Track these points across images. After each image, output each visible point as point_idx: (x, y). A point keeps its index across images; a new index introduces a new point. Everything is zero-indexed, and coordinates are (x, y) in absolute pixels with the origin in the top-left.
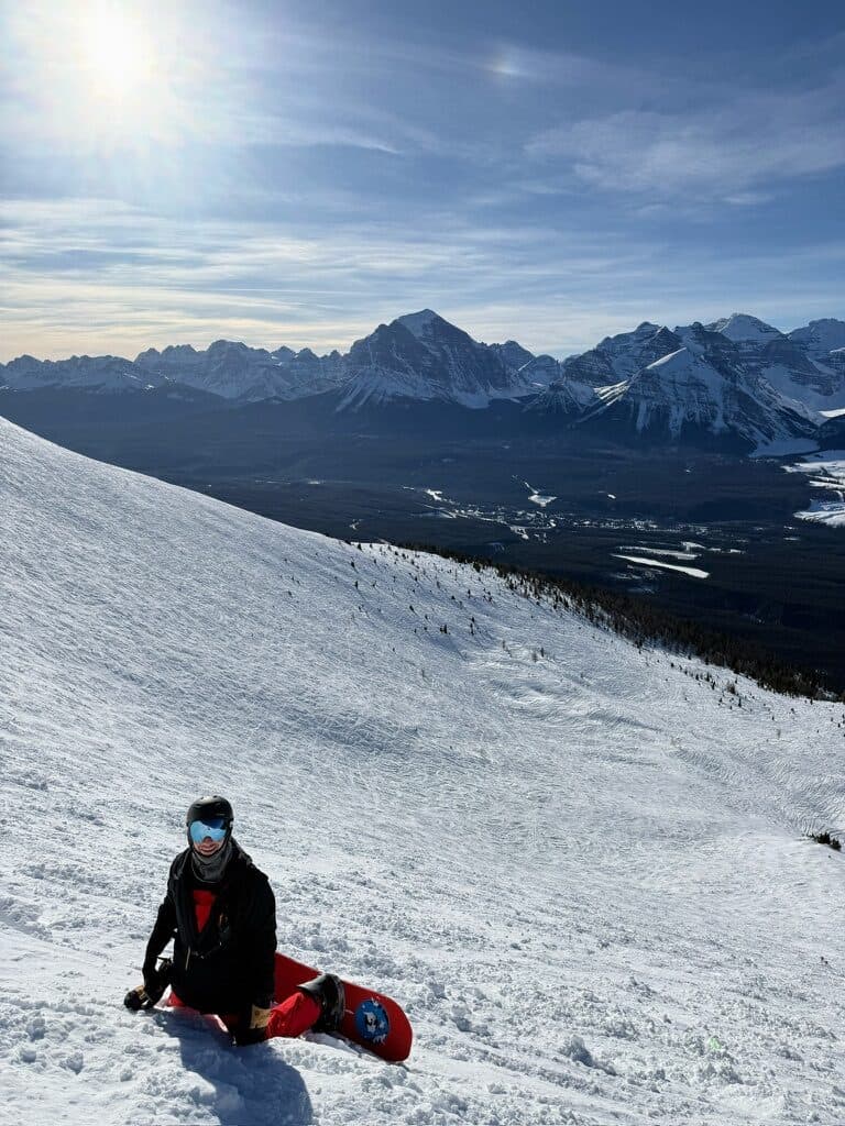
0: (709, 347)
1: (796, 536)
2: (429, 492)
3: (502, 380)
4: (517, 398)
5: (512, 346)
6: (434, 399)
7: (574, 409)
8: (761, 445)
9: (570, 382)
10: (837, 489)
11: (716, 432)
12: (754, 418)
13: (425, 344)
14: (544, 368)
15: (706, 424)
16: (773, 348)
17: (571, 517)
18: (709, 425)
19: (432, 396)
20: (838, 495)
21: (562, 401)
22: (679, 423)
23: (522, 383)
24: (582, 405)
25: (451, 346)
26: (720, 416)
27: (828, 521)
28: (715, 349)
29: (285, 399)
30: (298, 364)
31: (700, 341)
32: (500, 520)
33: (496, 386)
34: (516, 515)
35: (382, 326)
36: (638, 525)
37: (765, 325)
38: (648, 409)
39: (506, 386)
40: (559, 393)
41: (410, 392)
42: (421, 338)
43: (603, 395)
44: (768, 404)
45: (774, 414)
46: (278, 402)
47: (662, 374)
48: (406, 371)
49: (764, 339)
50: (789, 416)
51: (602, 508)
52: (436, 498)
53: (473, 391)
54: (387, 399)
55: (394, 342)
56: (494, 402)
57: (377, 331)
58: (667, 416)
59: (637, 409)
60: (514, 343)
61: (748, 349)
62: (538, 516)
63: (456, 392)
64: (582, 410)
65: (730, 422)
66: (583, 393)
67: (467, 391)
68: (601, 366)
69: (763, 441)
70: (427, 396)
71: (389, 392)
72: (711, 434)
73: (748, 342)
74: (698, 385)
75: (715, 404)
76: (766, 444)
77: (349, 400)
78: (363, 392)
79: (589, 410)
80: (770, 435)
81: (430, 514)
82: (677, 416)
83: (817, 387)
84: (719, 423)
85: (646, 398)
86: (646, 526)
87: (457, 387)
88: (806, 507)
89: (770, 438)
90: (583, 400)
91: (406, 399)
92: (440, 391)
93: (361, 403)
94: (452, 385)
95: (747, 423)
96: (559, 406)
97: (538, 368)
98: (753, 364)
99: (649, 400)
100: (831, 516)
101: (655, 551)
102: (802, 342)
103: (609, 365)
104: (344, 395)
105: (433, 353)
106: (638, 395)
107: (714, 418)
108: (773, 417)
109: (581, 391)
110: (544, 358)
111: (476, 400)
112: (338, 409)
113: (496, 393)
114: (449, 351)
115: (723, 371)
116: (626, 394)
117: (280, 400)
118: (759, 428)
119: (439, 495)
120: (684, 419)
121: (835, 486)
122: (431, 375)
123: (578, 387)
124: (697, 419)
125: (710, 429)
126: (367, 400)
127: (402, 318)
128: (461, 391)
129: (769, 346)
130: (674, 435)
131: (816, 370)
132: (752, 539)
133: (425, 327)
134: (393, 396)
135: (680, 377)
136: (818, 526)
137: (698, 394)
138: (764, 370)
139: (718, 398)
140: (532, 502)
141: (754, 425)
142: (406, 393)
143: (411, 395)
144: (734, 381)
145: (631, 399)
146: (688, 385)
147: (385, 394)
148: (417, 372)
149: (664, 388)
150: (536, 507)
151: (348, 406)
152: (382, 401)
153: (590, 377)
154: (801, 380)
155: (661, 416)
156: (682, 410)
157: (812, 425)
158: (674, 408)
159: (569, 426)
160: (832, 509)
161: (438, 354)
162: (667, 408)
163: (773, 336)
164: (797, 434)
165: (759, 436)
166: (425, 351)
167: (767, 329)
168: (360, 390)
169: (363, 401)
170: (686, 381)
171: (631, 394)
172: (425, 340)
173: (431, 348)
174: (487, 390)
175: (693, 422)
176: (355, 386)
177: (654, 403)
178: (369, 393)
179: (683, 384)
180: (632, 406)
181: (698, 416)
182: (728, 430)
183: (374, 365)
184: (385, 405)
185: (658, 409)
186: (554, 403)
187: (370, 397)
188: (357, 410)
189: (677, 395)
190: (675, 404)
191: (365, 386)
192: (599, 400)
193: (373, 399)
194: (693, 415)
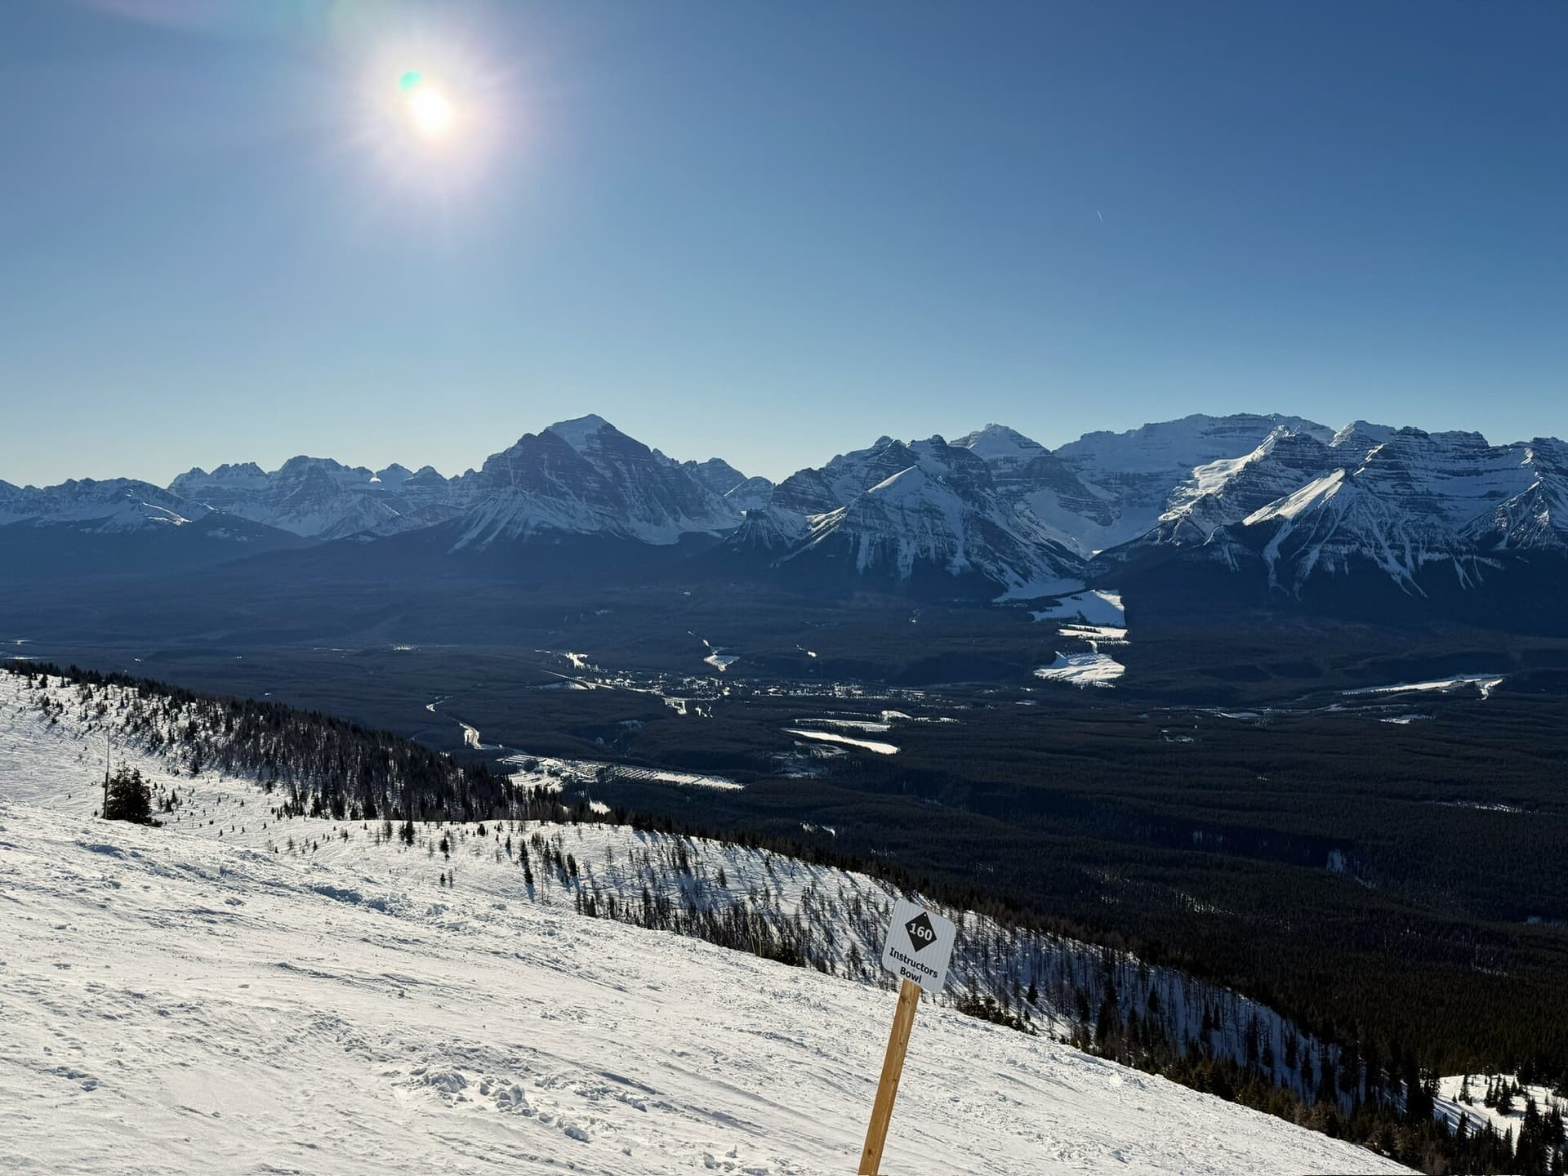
0: (953, 465)
1: (1032, 699)
2: (571, 656)
3: (698, 508)
4: (718, 531)
5: (717, 465)
6: (600, 531)
7: (779, 544)
8: (1013, 588)
9: (775, 509)
10: (1091, 638)
11: (956, 571)
12: (1003, 552)
13: (590, 460)
14: (758, 493)
15: (944, 561)
16: (1037, 467)
17: (754, 683)
18: (948, 562)
19: (596, 527)
20: (1091, 645)
21: (764, 533)
22: (910, 560)
23: (726, 511)
24: (790, 539)
25: (626, 463)
26: (960, 550)
27: (1075, 679)
28: (961, 468)
29: (380, 534)
30: (415, 487)
31: (942, 459)
32: (656, 691)
33: (689, 515)
34: (681, 683)
35: (528, 437)
36: (839, 691)
37: (1025, 439)
38: (871, 544)
39: (705, 514)
40: (760, 522)
41: (562, 523)
42: (585, 453)
43: (818, 523)
44: (1026, 535)
45: (1033, 547)
46: (370, 539)
47: (886, 499)
48: (562, 495)
49: (1025, 457)
50: (1054, 552)
51: (795, 669)
52: (577, 663)
53: (658, 522)
54: (528, 533)
55: (546, 457)
56: (686, 537)
57: (520, 442)
58: (894, 551)
59: (857, 543)
60: (720, 461)
61: (1007, 468)
62: (711, 683)
63: (634, 523)
64: (790, 545)
65: (973, 559)
66: (792, 522)
67: (649, 521)
68: (819, 489)
69: (1016, 583)
70: (586, 528)
71: (533, 523)
72: (949, 573)
73: (1007, 460)
74: (932, 511)
75: (952, 536)
76: (1020, 585)
77: (473, 534)
78: (494, 522)
79: (799, 544)
80: (1026, 575)
81: (556, 686)
82: (908, 551)
83: (1093, 514)
84: (959, 560)
85: (869, 528)
86: (849, 693)
87: (636, 516)
88: (1050, 662)
89: (1025, 577)
90: (791, 531)
91: (558, 532)
92: (608, 521)
93: (490, 539)
94: (629, 513)
95: (995, 560)
96: (760, 539)
97: (750, 493)
98: (1014, 488)
99: (871, 532)
100: (1080, 673)
101: (839, 723)
102: (1073, 460)
103: (827, 487)
104: (468, 527)
105: (600, 471)
106: (858, 525)
107: (953, 553)
108: (1031, 551)
109: (788, 519)
110: (758, 480)
111: (662, 533)
112: (458, 546)
113: (688, 524)
114: (623, 469)
115: (966, 495)
116: (843, 523)
117: (374, 535)
118: (1011, 565)
119: (580, 659)
120: (916, 556)
121: (1090, 634)
122: (599, 500)
123: (787, 514)
124: (933, 555)
125: (948, 568)
126: (500, 533)
127: (557, 425)
128: (640, 520)
129: (1031, 465)
130: (903, 576)
131: (1089, 494)
132: (975, 705)
133: (589, 437)
134: (537, 528)
135: (910, 502)
136: (1064, 685)
137: (933, 523)
138: (1027, 495)
139: (957, 528)
140: (708, 664)
141: (1004, 561)
142: (557, 524)
143: (566, 527)
144: (983, 508)
145: (850, 530)
146: (919, 511)
147: (526, 525)
148: (579, 497)
149: (891, 516)
150: (714, 671)
151: (473, 542)
152: (521, 536)
153: (804, 502)
154: (1073, 506)
155: (887, 551)
156: (913, 545)
157: (1082, 562)
158: (903, 542)
159: (772, 566)
160: (1082, 664)
161: (608, 474)
162: (895, 541)
163: (1037, 453)
164: (1062, 572)
165: (1011, 576)
166: (589, 469)
167: (1030, 444)
168: (490, 520)
169: (494, 535)
170: (917, 507)
171: (851, 524)
172: (589, 454)
173: (599, 466)
174: (677, 520)
175: (927, 558)
176: (484, 514)
177: (878, 535)
178: (502, 525)
179: (914, 511)
180: (851, 539)
181: (932, 551)
182: (971, 569)
183: (512, 488)
184: (525, 541)
185: (883, 543)
186: (753, 536)
187: (505, 530)
188: (483, 548)
189: (906, 525)
190: (904, 536)
191: (497, 514)
192: (813, 530)
193: (508, 533)
194: (927, 550)
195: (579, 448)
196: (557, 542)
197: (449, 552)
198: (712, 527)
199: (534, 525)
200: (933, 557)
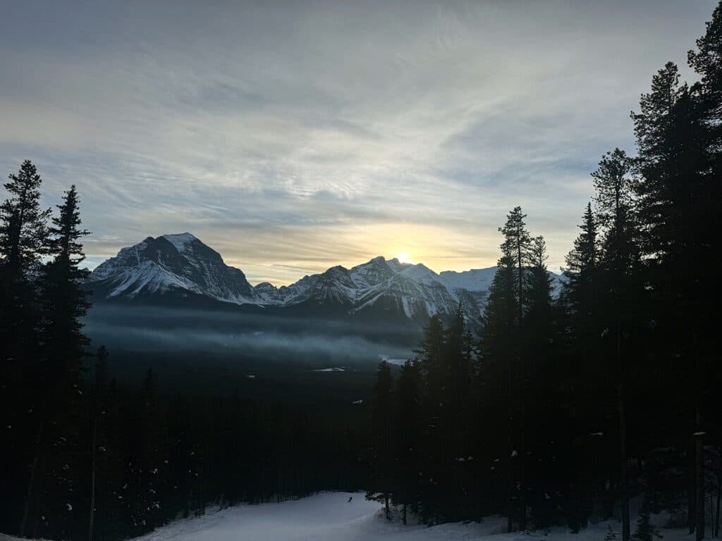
7: (347, 301)
13: (186, 257)
19: (201, 292)
21: (337, 295)
22: (435, 314)
24: (352, 299)
25: (206, 262)
35: (150, 239)
38: (409, 303)
39: (251, 296)
41: (184, 286)
42: (183, 252)
54: (164, 289)
55: (159, 252)
56: (246, 305)
57: (145, 241)
58: (425, 309)
59: (401, 304)
64: (354, 302)
65: (470, 316)
66: (349, 290)
70: (196, 291)
77: (124, 287)
78: (138, 281)
79: (360, 302)
82: (431, 309)
85: (405, 294)
90: (351, 296)
93: (137, 291)
96: (335, 298)
99: (408, 297)
104: (118, 284)
105: (192, 264)
106: (400, 292)
112: (113, 294)
113: (245, 300)
114: (205, 265)
126: (144, 287)
133: (186, 244)
134: (171, 286)
137: (442, 294)
142: (182, 286)
143: (187, 288)
145: (394, 295)
147: (162, 284)
149: (418, 288)
151: (124, 292)
152: (159, 290)
155: (420, 308)
156: (434, 305)
158: (427, 303)
159: (350, 313)
161: (197, 266)
162: (422, 303)
166: (186, 262)
168: (135, 281)
169: (140, 289)
170: (430, 284)
171: (395, 291)
172: (186, 254)
173: (192, 261)
175: (445, 313)
176: (130, 277)
177: (412, 299)
178: (145, 283)
179: (428, 286)
180: (396, 300)
181: (446, 310)
182: (471, 321)
183: (151, 262)
184: (162, 293)
185: (416, 302)
186: (331, 296)
187: (146, 286)
188: (133, 297)
189: (427, 294)
190: (427, 300)
191: (140, 277)
192: (363, 296)
193: (150, 288)
194: (443, 309)
195: (180, 248)
196: (186, 296)
197: (108, 297)
198: (256, 303)
199: (167, 284)
200: (448, 313)
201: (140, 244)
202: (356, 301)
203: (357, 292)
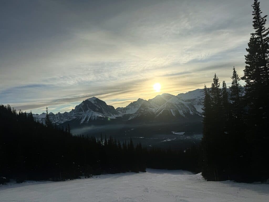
22: (182, 113)
25: (101, 105)
29: (60, 123)
38: (173, 111)
43: (157, 110)
46: (58, 124)
53: (110, 115)
54: (96, 118)
55: (87, 105)
56: (117, 118)
58: (178, 112)
65: (194, 112)
72: (192, 115)
74: (183, 104)
75: (187, 108)
84: (191, 112)
85: (171, 108)
93: (88, 120)
104: (81, 119)
107: (189, 111)
112: (81, 122)
113: (116, 116)
117: (59, 123)
125: (190, 114)
126: (90, 119)
134: (98, 117)
146: (180, 105)
147: (95, 117)
149: (175, 106)
151: (84, 121)
152: (94, 119)
156: (181, 111)
161: (100, 107)
162: (177, 110)
166: (96, 107)
168: (86, 117)
171: (168, 108)
172: (95, 104)
173: (98, 106)
174: (113, 115)
178: (89, 117)
179: (178, 105)
180: (169, 111)
183: (89, 110)
185: (175, 110)
186: (148, 113)
187: (90, 118)
189: (178, 107)
190: (179, 109)
192: (158, 111)
193: (91, 119)
194: (184, 111)
195: (93, 102)
197: (80, 124)
198: (119, 116)
199: (96, 116)
200: (186, 112)
201: (81, 104)
202: (156, 113)
203: (155, 110)
